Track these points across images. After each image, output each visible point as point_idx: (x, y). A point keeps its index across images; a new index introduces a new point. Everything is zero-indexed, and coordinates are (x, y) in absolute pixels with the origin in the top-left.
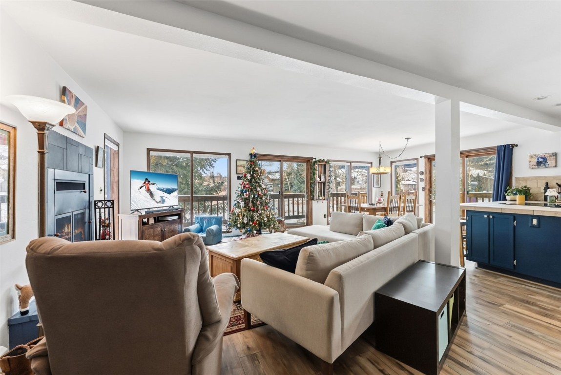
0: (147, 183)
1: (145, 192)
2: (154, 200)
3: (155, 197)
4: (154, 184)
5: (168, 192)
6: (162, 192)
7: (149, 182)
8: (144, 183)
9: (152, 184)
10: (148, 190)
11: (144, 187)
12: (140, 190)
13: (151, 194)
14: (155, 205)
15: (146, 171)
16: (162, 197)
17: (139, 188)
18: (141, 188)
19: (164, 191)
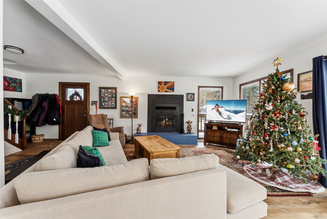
0: (217, 106)
1: (216, 112)
2: (222, 117)
3: (223, 115)
4: (222, 107)
5: (235, 112)
6: (229, 113)
7: (219, 106)
8: (215, 107)
9: (221, 107)
10: (218, 111)
11: (215, 109)
12: (212, 110)
13: (220, 113)
14: (222, 120)
15: (239, 99)
16: (228, 116)
17: (211, 109)
18: (213, 109)
19: (231, 112)
